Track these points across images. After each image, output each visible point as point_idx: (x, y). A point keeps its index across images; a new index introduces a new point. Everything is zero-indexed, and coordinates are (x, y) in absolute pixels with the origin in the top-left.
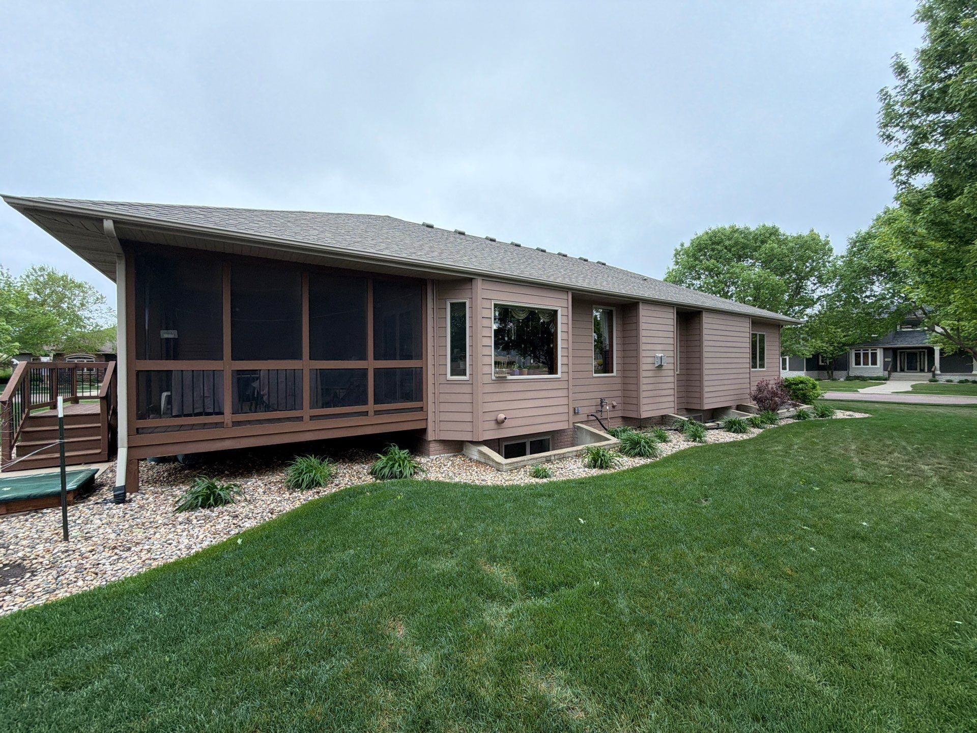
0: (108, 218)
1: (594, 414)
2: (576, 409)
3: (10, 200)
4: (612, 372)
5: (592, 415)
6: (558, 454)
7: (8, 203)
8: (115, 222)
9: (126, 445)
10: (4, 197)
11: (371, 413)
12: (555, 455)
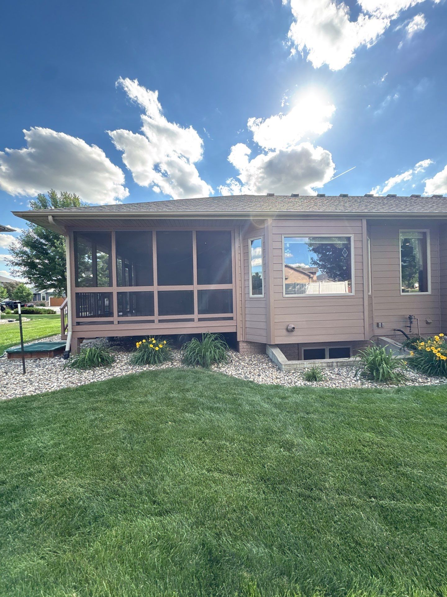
0: (50, 215)
1: (402, 329)
2: (380, 324)
3: (15, 214)
4: (427, 291)
5: (398, 330)
6: (341, 362)
7: (15, 215)
8: (53, 216)
9: (71, 330)
10: (13, 212)
11: (196, 320)
12: (337, 362)
